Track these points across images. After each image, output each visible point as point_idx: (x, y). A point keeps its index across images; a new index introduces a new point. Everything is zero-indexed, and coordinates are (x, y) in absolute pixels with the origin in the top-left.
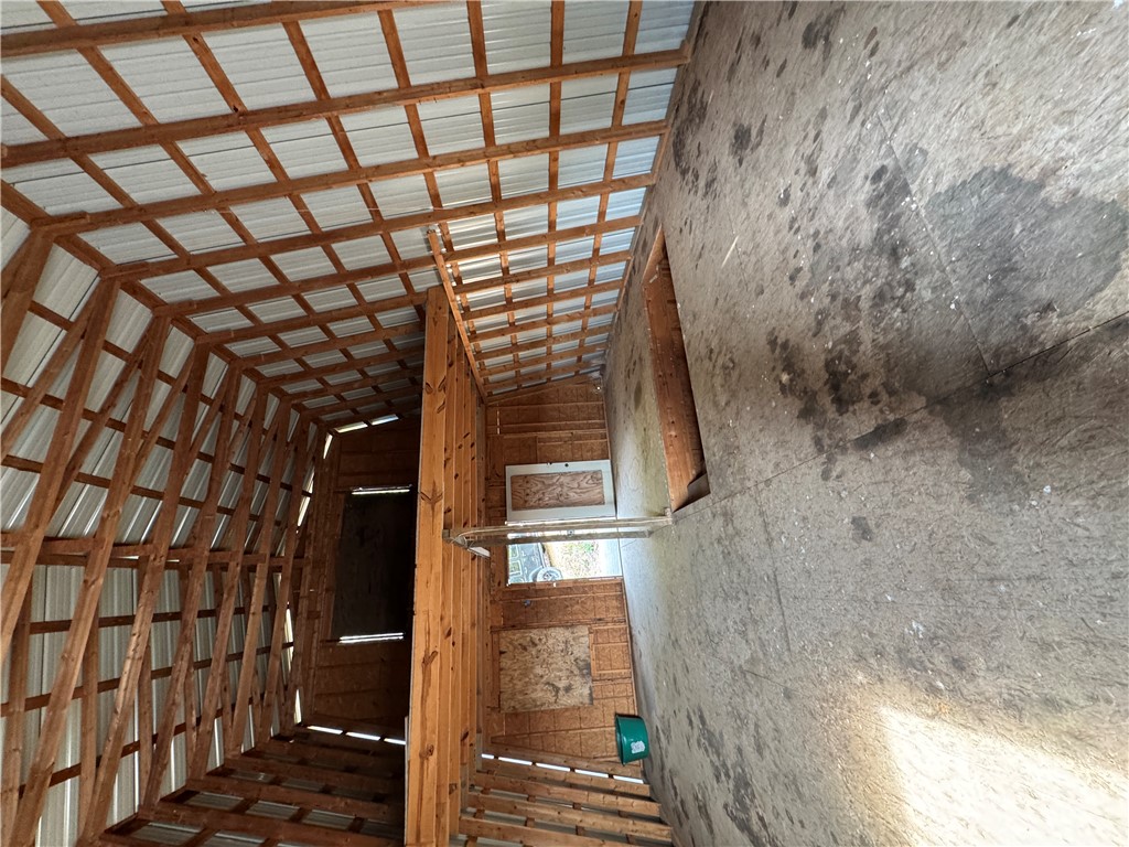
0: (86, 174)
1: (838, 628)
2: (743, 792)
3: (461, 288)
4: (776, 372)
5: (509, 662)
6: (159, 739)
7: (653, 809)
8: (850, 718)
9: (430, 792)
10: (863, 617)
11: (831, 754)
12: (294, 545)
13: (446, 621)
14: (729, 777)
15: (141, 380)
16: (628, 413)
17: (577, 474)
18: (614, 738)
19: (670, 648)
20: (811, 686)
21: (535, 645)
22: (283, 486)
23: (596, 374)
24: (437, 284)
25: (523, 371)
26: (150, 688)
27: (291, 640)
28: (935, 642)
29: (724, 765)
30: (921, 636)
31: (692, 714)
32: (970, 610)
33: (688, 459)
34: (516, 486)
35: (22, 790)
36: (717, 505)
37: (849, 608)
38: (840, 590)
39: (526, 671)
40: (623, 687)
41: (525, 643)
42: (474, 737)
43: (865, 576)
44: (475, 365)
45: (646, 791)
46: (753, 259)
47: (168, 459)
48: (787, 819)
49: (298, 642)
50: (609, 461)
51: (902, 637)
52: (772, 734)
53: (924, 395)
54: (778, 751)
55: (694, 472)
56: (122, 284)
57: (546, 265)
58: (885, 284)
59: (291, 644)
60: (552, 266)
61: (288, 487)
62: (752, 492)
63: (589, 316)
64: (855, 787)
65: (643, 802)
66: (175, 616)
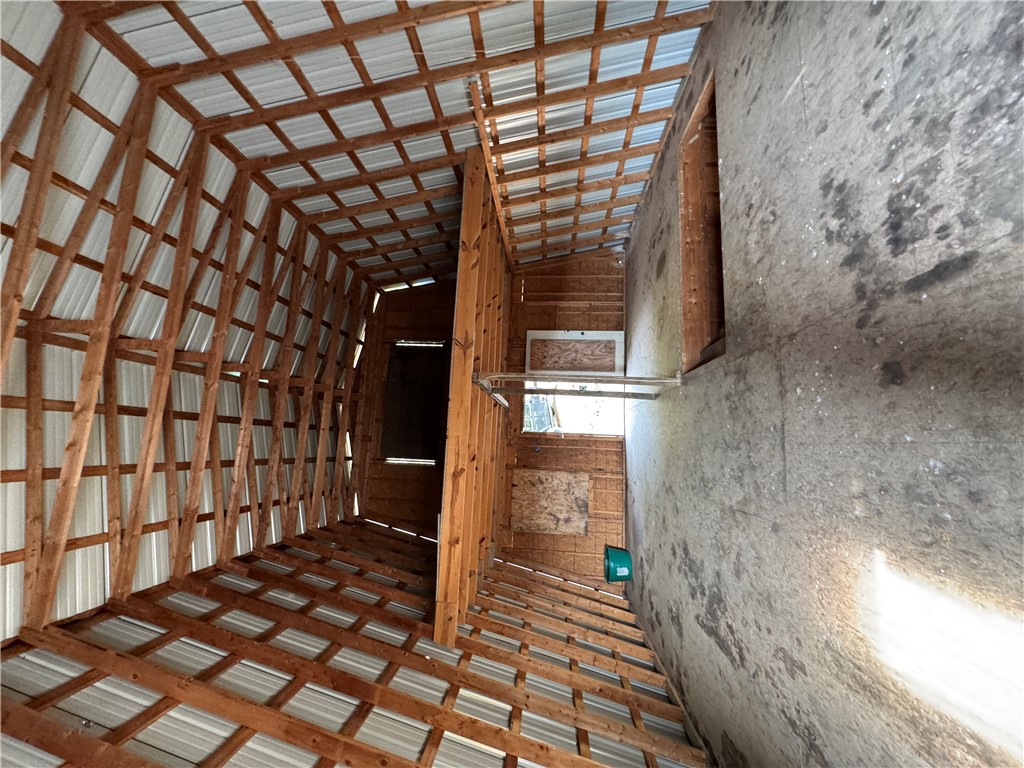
0: (176, 23)
1: (843, 470)
2: (716, 606)
3: (499, 149)
4: (824, 219)
5: (519, 494)
6: (263, 506)
7: (631, 618)
8: (837, 547)
9: (455, 569)
10: (873, 457)
11: (810, 577)
12: (351, 382)
13: (472, 448)
14: (704, 595)
15: (232, 226)
16: (649, 284)
17: (593, 342)
18: (602, 563)
19: (662, 495)
20: (802, 521)
21: (542, 483)
22: (342, 333)
23: (619, 249)
24: (476, 143)
25: (550, 240)
26: (255, 471)
27: (350, 455)
28: (953, 477)
29: (701, 586)
30: (937, 473)
31: (676, 546)
32: (1005, 445)
33: (705, 326)
34: (535, 349)
35: (180, 520)
36: (732, 364)
37: (860, 450)
38: (853, 434)
39: (533, 502)
40: (615, 526)
41: (533, 481)
42: (488, 543)
43: (885, 419)
44: (505, 231)
45: (626, 604)
46: (821, 90)
47: (255, 300)
48: (755, 627)
49: (355, 456)
50: (623, 332)
51: (915, 475)
52: (752, 561)
53: (1012, 220)
54: (755, 575)
55: (709, 339)
56: (212, 137)
57: (582, 124)
58: (993, 91)
59: (350, 459)
60: (589, 125)
61: (345, 334)
62: (773, 348)
63: (620, 184)
64: (829, 604)
65: (622, 611)
66: (268, 423)
